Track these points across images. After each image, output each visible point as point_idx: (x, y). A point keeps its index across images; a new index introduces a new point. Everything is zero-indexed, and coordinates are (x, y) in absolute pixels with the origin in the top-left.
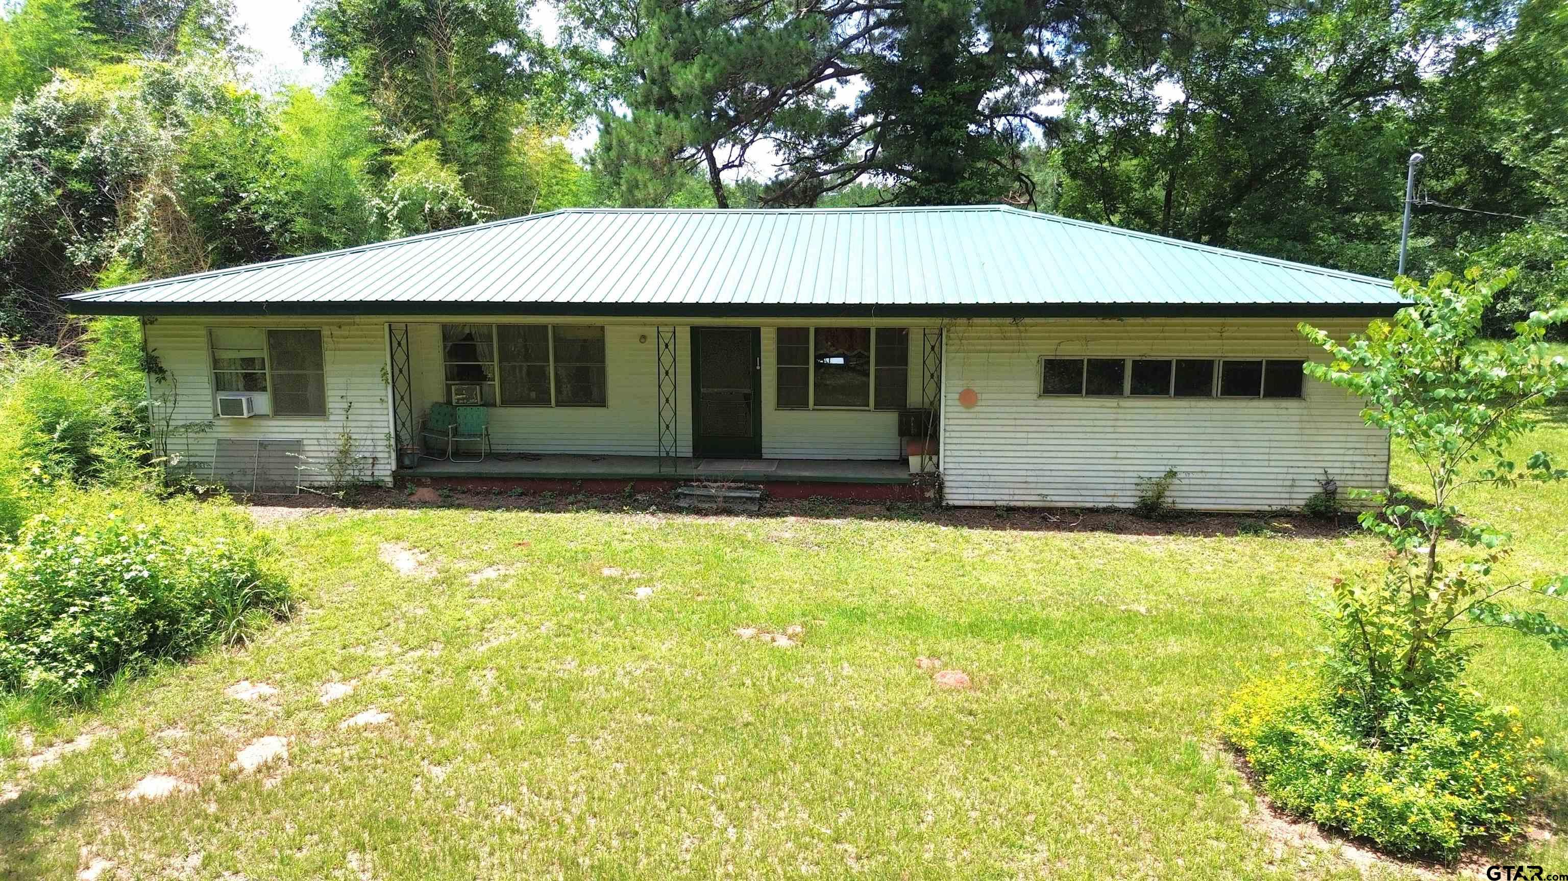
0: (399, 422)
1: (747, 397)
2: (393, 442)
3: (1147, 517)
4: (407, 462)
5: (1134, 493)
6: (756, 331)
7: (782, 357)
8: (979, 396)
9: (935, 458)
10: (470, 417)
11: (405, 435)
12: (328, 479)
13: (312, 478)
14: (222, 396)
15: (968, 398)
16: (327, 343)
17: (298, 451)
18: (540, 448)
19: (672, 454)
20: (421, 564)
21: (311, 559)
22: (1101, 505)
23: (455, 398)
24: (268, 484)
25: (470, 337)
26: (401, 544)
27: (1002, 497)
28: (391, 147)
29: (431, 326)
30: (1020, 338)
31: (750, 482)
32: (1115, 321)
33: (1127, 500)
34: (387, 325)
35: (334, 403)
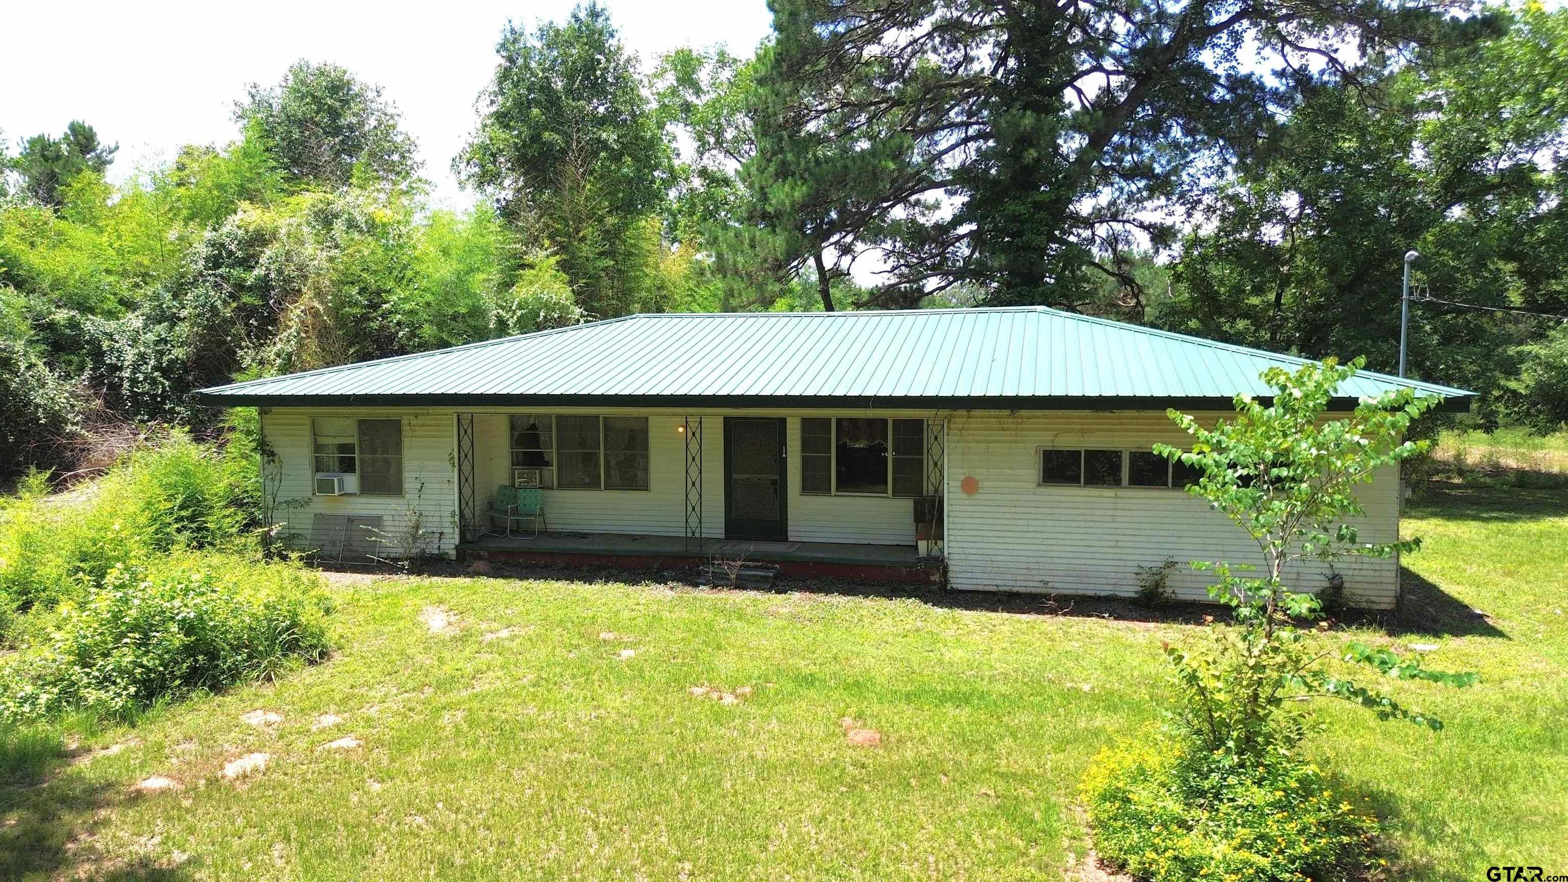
0: (463, 502)
1: (774, 482)
2: (457, 519)
3: (1147, 607)
4: (469, 537)
5: (1135, 582)
6: (783, 421)
7: (806, 445)
8: (981, 484)
9: (939, 542)
10: (529, 499)
11: (467, 512)
12: (399, 551)
13: (389, 550)
14: (320, 476)
15: (970, 486)
16: (406, 429)
17: (378, 526)
18: (590, 527)
19: (697, 535)
20: (450, 624)
21: (361, 618)
22: (1103, 594)
23: (517, 481)
24: (354, 554)
25: (534, 427)
26: (442, 607)
27: (1006, 583)
28: (527, 262)
29: (501, 416)
30: (1016, 429)
31: (769, 562)
32: (1108, 414)
33: (1129, 589)
34: (455, 416)
35: (410, 484)
